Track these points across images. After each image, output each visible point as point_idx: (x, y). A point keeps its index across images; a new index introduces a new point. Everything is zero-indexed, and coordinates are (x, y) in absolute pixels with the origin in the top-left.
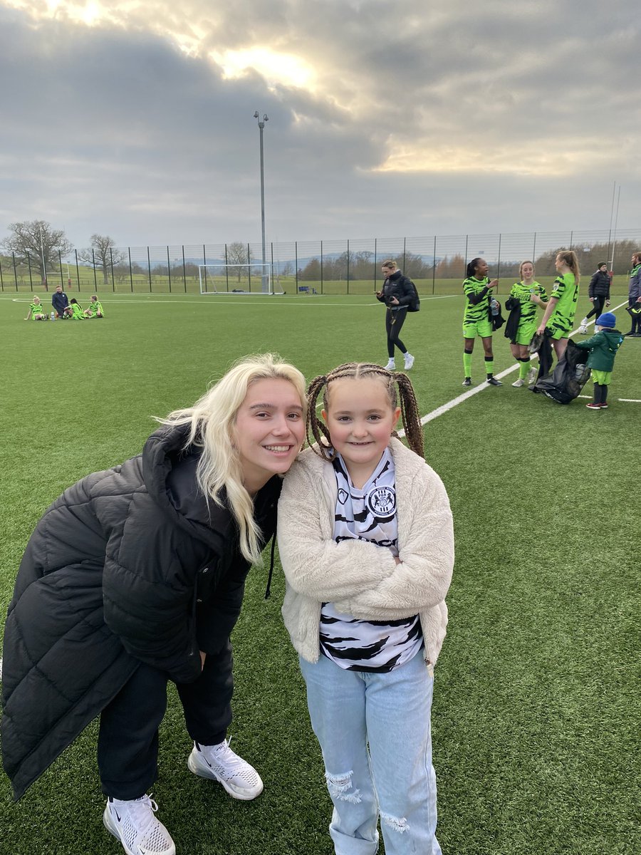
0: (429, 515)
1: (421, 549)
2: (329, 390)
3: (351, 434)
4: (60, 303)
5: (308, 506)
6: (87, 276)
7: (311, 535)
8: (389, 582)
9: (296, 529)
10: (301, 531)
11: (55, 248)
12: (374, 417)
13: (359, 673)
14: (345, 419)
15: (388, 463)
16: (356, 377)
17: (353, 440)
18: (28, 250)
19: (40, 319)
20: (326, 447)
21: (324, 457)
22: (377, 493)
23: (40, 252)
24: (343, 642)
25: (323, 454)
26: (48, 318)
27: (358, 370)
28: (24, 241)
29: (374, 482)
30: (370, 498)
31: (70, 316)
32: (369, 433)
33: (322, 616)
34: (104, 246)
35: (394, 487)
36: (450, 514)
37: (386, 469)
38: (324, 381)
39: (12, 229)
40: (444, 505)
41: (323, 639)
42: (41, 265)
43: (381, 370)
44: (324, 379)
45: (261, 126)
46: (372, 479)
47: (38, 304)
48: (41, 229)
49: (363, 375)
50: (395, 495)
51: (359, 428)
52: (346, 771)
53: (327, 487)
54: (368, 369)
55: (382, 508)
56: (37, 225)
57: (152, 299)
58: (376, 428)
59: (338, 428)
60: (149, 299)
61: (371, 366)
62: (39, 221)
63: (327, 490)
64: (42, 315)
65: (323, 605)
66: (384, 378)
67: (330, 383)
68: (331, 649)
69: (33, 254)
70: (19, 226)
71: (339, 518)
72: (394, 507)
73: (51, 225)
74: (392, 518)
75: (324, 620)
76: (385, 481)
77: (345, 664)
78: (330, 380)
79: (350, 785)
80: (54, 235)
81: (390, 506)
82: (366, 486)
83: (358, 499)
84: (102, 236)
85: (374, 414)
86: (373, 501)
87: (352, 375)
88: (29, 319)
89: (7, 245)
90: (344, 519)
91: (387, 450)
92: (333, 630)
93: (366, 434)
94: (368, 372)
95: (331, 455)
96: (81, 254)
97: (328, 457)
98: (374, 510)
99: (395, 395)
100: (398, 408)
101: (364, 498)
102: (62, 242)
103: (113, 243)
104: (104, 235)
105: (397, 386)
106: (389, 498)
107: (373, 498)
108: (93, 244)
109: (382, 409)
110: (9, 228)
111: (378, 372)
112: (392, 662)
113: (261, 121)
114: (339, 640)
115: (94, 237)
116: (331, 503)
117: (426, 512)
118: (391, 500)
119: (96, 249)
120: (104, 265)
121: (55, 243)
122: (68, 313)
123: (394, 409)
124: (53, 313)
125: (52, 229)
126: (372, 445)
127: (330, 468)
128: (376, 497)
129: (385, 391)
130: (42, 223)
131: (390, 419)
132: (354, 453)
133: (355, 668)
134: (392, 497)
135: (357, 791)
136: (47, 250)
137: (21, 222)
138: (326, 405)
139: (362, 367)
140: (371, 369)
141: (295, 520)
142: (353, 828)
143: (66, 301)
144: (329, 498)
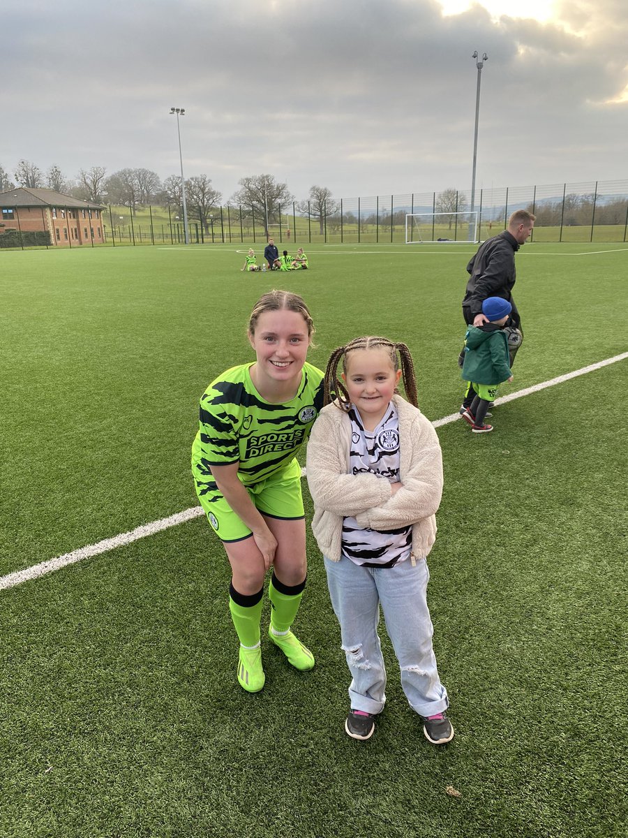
0: (425, 450)
1: (419, 474)
2: (347, 358)
3: (364, 391)
4: (271, 254)
5: (328, 446)
6: (303, 227)
7: (330, 468)
8: (393, 501)
9: (318, 463)
10: (322, 465)
11: (279, 201)
12: (381, 378)
13: (369, 569)
14: (359, 380)
15: (393, 412)
16: (367, 348)
17: (365, 395)
18: (255, 202)
19: (253, 270)
20: (344, 402)
21: (342, 409)
22: (385, 434)
23: (264, 205)
24: (358, 546)
25: (342, 406)
26: (260, 269)
27: (368, 343)
28: (252, 195)
29: (383, 426)
30: (380, 438)
31: (279, 268)
32: (377, 390)
33: (343, 527)
34: (322, 197)
35: (398, 429)
36: (440, 449)
37: (391, 417)
38: (343, 351)
39: (242, 184)
40: (435, 442)
41: (343, 543)
42: (265, 217)
43: (386, 342)
44: (343, 349)
45: (480, 66)
46: (381, 424)
47: (252, 256)
48: (266, 183)
49: (372, 346)
50: (398, 435)
51: (371, 386)
52: (357, 643)
53: (343, 431)
54: (375, 342)
55: (388, 445)
56: (264, 179)
57: (358, 249)
58: (382, 386)
59: (354, 387)
60: (355, 250)
61: (378, 339)
62: (265, 175)
63: (344, 434)
64: (255, 266)
65: (345, 518)
66: (388, 348)
67: (348, 353)
68: (349, 551)
69: (259, 206)
70: (248, 180)
71: (353, 453)
72: (398, 444)
73: (275, 179)
74: (395, 452)
75: (345, 530)
76: (391, 426)
77: (359, 562)
78: (347, 351)
79: (361, 655)
80: (278, 188)
81: (395, 443)
82: (376, 429)
83: (371, 438)
84: (321, 188)
85: (381, 375)
86: (382, 440)
87: (364, 347)
88: (245, 270)
89: (237, 198)
90: (357, 454)
91: (391, 403)
92: (351, 537)
93: (375, 391)
94: (375, 344)
95: (347, 408)
96: (300, 205)
97: (345, 409)
98: (382, 446)
99: (397, 361)
100: (400, 370)
101: (375, 438)
102: (285, 195)
103: (330, 194)
104: (322, 187)
105: (398, 353)
106: (394, 437)
107: (382, 437)
108: (312, 196)
109: (387, 372)
110: (239, 183)
111: (383, 344)
112: (394, 560)
113: (480, 60)
114: (355, 544)
115: (314, 189)
116: (346, 443)
117: (422, 448)
118: (395, 439)
119: (314, 200)
120: (321, 216)
121: (279, 195)
122: (276, 265)
123: (396, 371)
124: (265, 264)
125: (277, 182)
126: (379, 399)
127: (347, 417)
128: (384, 437)
129: (389, 357)
130: (267, 176)
131: (393, 379)
132: (367, 405)
133: (366, 565)
134: (396, 437)
135: (367, 661)
136: (270, 203)
137: (249, 176)
138: (345, 370)
139: (371, 340)
140: (378, 342)
141: (318, 457)
142: (365, 688)
143: (277, 253)
144: (345, 439)
